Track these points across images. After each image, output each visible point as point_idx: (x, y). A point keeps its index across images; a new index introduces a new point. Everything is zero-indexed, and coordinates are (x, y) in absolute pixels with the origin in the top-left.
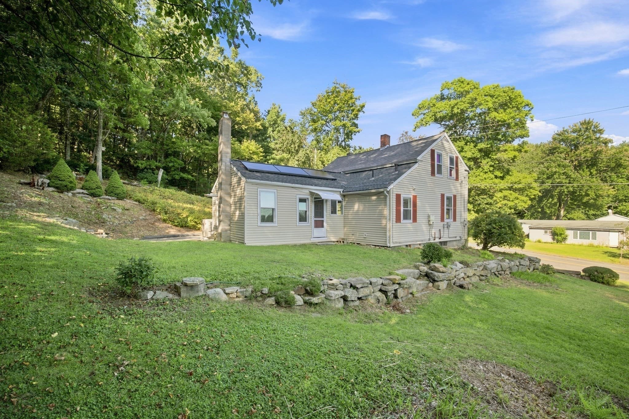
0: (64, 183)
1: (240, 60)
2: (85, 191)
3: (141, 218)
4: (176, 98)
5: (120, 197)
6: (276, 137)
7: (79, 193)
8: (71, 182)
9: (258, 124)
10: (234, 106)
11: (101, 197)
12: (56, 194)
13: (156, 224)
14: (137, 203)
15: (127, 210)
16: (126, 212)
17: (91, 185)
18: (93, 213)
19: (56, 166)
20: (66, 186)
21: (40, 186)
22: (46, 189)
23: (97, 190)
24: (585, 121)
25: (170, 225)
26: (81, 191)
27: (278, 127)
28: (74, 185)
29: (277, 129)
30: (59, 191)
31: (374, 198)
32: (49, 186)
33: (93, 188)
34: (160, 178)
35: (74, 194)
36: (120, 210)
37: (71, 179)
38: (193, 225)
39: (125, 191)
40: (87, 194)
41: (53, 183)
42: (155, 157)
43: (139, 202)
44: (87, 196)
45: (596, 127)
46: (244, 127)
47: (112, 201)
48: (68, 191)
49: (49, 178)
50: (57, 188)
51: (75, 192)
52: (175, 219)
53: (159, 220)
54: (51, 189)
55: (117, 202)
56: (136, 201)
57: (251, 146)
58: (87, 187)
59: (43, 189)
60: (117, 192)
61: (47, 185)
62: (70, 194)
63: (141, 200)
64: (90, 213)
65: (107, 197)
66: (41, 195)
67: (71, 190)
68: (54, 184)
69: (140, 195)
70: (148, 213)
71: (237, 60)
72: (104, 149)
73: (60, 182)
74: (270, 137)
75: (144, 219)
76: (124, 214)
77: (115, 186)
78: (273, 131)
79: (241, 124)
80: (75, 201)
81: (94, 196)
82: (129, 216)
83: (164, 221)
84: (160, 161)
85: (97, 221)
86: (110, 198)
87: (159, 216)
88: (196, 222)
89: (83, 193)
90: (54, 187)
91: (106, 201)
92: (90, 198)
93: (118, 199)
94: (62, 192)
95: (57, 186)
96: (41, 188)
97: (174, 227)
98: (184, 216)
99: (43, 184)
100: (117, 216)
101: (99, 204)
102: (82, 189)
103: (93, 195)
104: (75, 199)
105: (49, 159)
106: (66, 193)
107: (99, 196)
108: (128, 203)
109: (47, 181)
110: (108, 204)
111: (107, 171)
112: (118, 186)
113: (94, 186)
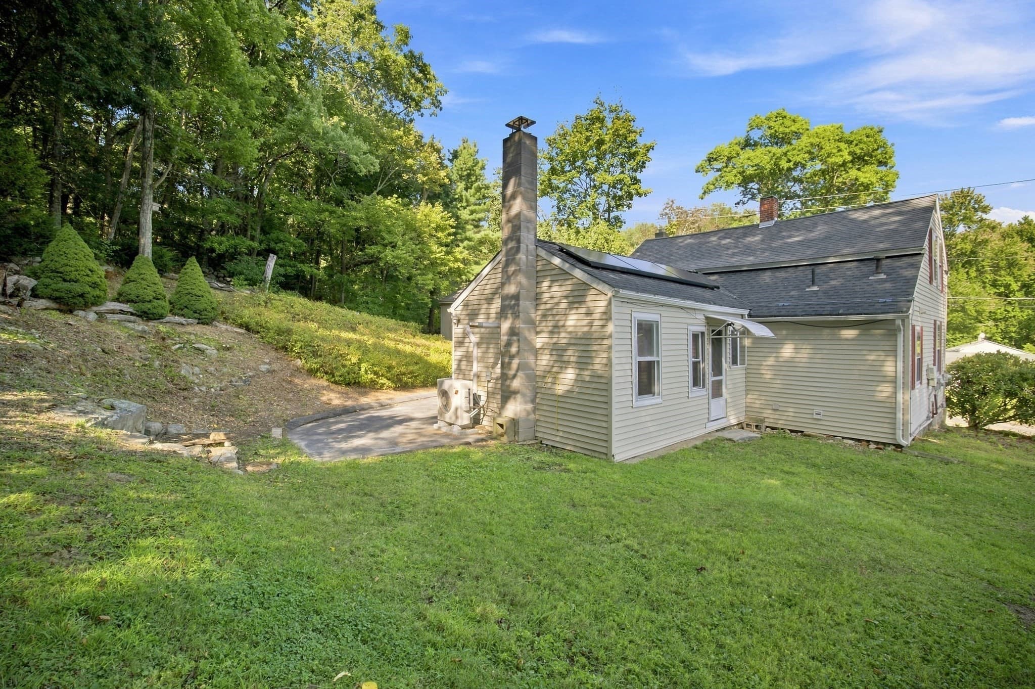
0: (77, 288)
1: (411, 52)
2: (126, 307)
3: (263, 368)
4: (304, 110)
5: (204, 319)
6: (472, 200)
7: (113, 312)
8: (95, 285)
9: (442, 174)
10: (401, 137)
11: (164, 320)
12: (56, 317)
13: (297, 381)
14: (243, 331)
15: (228, 349)
16: (228, 354)
17: (141, 292)
18: (157, 363)
19: (53, 244)
20: (82, 295)
21: (12, 296)
22: (27, 304)
23: (156, 303)
24: (962, 192)
25: (326, 383)
26: (117, 306)
27: (476, 181)
28: (102, 294)
29: (476, 185)
30: (62, 307)
31: (849, 333)
32: (35, 294)
33: (148, 299)
34: (269, 273)
35: (101, 316)
36: (212, 351)
37: (95, 278)
38: (372, 381)
39: (214, 305)
40: (132, 314)
41: (47, 286)
42: (242, 230)
43: (248, 329)
44: (132, 318)
45: (978, 201)
46: (420, 178)
47: (190, 329)
48: (86, 306)
49: (35, 275)
50: (56, 299)
51: (102, 308)
52: (336, 368)
53: (298, 370)
54: (42, 303)
55: (199, 329)
56: (241, 326)
57: (434, 215)
58: (133, 297)
59: (19, 305)
60: (200, 306)
61: (29, 293)
62: (92, 316)
63: (253, 325)
64: (150, 366)
65: (177, 319)
66: (15, 323)
67: (93, 304)
68: (48, 291)
69: (248, 314)
70: (273, 354)
71: (406, 49)
72: (156, 207)
73: (66, 285)
74: (460, 200)
75: (269, 371)
76: (222, 361)
77: (194, 292)
78: (466, 189)
79: (415, 173)
80: (106, 335)
81: (149, 319)
82: (237, 365)
83: (312, 372)
84: (253, 238)
85: (170, 385)
86: (182, 320)
87: (299, 363)
88: (376, 373)
89: (122, 312)
90: (50, 298)
91: (180, 329)
92: (140, 326)
93: (202, 322)
94: (71, 312)
95: (57, 294)
96: (15, 301)
97: (333, 387)
98: (354, 360)
99: (18, 289)
100: (212, 369)
101: (163, 339)
102: (117, 300)
103: (146, 316)
104: (105, 328)
105: (26, 226)
106: (81, 313)
107: (161, 317)
108: (224, 332)
109: (29, 282)
110: (185, 337)
111: (161, 257)
112: (199, 293)
113: (149, 293)
